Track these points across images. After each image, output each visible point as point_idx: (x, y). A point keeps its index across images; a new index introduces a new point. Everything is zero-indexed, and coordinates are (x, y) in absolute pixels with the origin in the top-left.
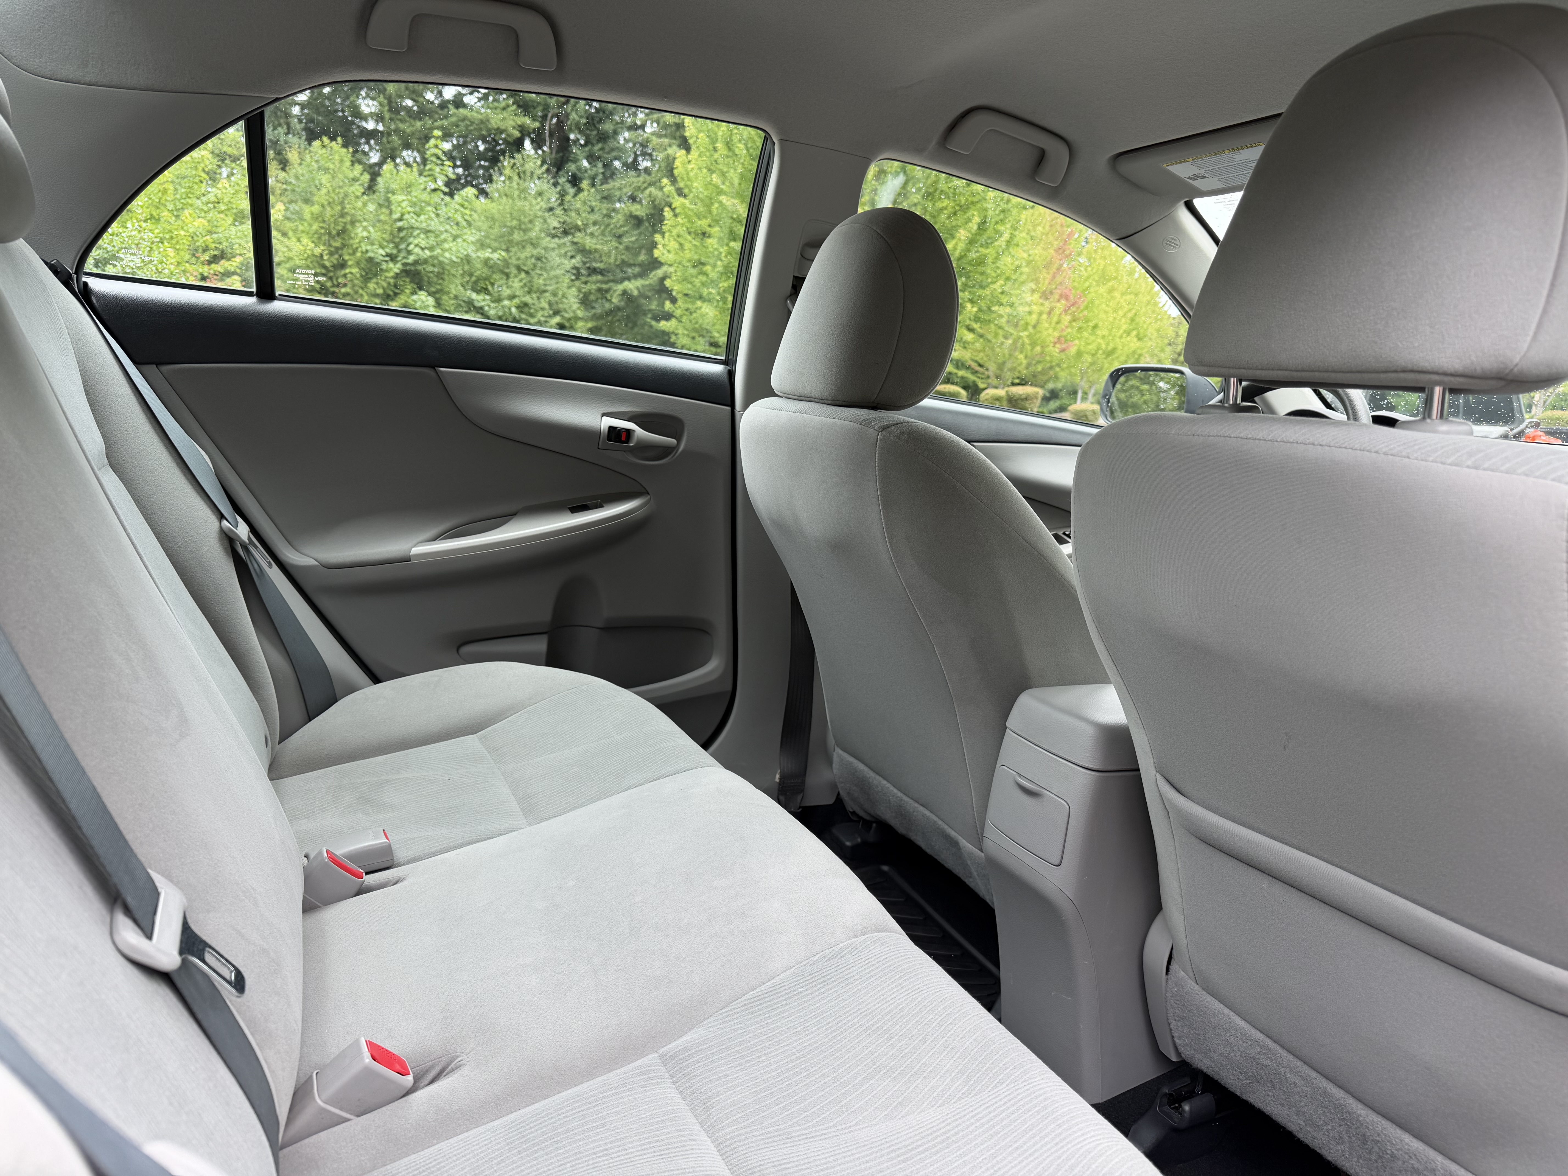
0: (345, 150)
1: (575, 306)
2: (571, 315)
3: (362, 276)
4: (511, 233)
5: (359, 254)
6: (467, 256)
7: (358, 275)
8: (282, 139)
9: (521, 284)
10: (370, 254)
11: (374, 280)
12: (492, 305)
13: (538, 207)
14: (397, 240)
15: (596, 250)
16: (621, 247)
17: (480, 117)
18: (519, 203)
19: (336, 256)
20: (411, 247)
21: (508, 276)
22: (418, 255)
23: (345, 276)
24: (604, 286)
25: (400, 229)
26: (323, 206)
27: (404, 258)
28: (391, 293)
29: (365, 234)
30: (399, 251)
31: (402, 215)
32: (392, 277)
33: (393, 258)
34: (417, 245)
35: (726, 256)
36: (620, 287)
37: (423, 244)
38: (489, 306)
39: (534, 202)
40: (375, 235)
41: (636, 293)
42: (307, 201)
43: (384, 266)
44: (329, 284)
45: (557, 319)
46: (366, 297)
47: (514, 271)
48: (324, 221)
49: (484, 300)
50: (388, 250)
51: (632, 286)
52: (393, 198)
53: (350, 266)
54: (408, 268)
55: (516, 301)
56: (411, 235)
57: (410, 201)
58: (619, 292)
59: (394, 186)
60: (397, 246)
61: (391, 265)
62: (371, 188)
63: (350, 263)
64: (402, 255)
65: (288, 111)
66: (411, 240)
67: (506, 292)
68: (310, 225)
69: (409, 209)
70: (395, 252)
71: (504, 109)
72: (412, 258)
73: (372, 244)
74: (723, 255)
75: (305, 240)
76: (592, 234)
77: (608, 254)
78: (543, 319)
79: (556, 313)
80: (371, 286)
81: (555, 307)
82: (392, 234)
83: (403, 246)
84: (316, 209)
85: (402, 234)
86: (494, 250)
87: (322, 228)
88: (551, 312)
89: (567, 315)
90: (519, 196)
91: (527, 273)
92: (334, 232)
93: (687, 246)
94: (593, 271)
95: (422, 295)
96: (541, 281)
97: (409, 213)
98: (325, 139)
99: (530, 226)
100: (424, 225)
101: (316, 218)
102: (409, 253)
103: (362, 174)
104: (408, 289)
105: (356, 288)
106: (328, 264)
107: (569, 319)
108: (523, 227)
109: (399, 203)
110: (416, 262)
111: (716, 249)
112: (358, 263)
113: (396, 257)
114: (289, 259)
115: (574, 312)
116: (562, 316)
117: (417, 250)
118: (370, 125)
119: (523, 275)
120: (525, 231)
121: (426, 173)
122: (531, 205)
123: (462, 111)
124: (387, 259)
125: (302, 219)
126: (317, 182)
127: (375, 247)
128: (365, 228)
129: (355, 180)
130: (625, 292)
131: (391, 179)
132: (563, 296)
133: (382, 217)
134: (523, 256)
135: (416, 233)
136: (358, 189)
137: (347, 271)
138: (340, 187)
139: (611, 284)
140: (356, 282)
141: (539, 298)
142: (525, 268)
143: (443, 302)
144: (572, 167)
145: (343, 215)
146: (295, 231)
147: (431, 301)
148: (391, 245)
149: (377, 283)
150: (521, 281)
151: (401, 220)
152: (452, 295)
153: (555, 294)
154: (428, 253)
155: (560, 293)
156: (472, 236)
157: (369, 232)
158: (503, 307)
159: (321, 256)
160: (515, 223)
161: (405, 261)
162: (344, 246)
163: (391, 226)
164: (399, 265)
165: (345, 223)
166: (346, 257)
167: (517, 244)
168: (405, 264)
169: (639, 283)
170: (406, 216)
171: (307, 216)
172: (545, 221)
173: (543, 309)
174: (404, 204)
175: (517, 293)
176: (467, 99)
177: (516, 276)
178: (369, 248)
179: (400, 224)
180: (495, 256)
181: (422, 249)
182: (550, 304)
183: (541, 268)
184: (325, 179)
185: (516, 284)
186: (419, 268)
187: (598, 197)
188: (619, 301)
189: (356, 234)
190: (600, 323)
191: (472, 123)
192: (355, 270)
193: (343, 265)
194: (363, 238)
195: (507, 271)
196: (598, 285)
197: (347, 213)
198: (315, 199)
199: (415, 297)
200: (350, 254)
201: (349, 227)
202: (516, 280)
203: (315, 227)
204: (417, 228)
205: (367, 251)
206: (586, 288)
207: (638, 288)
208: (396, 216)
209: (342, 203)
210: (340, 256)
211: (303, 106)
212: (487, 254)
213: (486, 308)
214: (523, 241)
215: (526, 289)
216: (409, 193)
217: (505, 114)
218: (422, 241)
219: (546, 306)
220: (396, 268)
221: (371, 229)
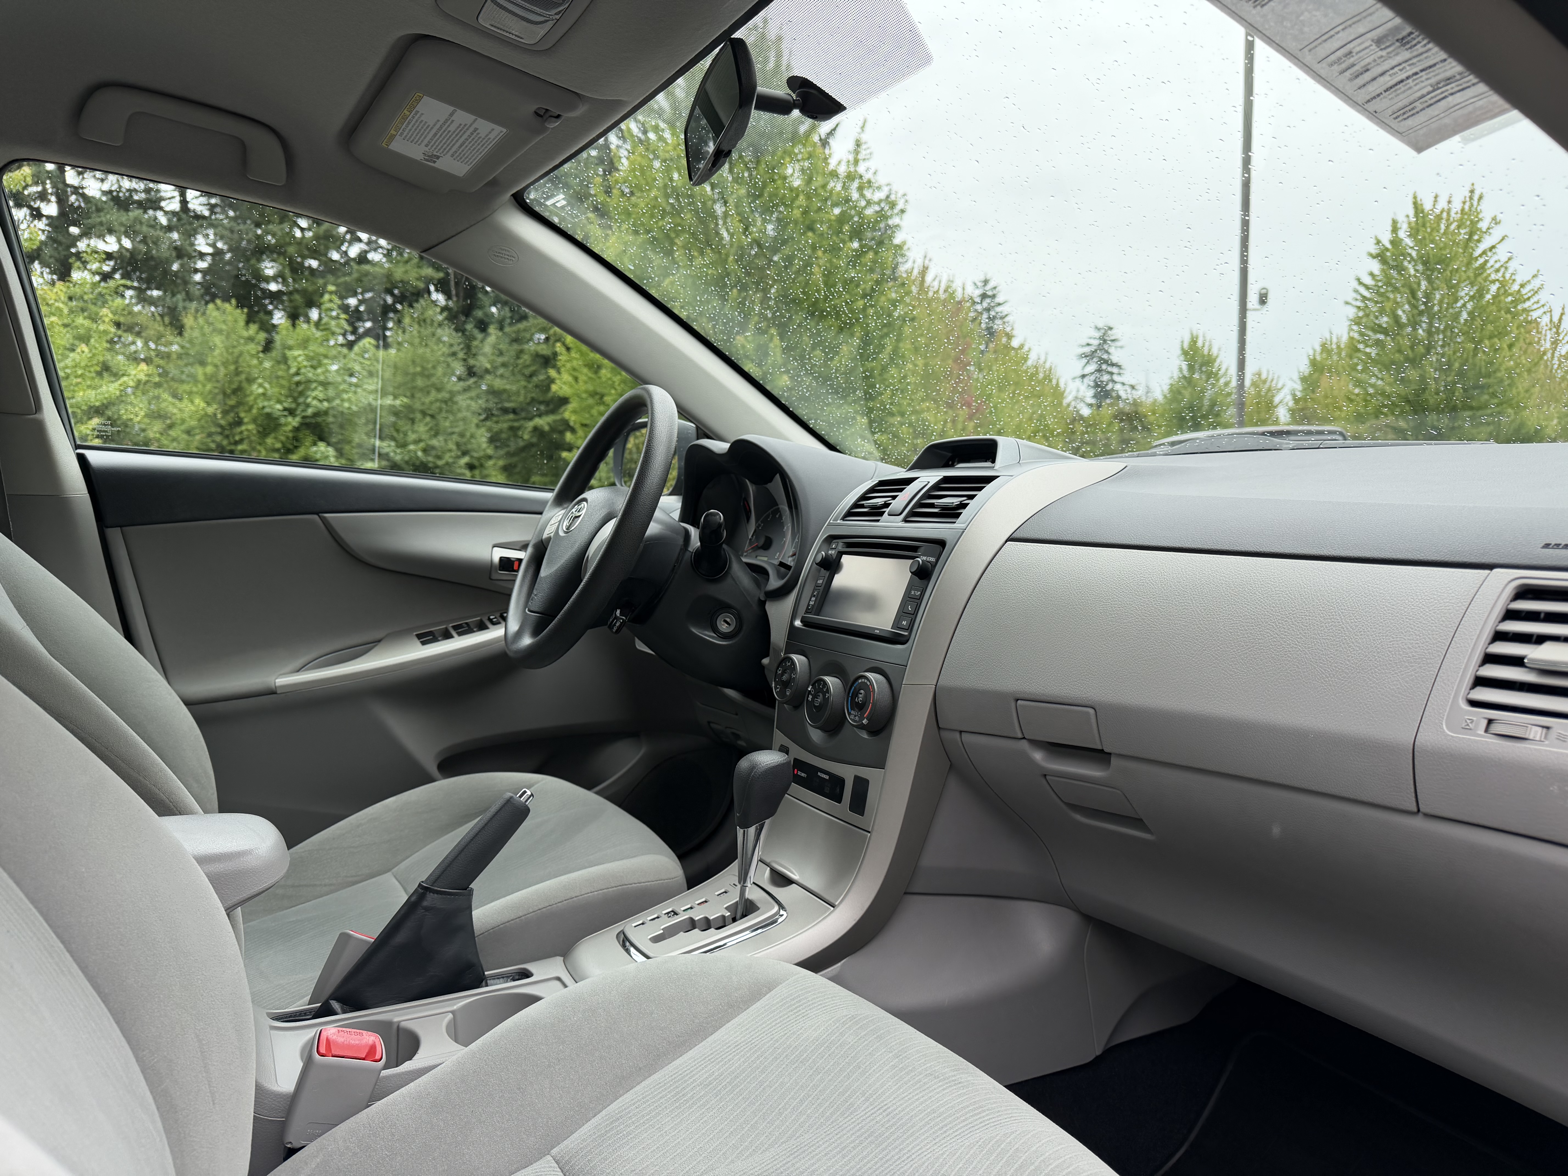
0: (239, 311)
1: (484, 445)
2: (481, 454)
3: (259, 432)
4: (413, 380)
5: (254, 411)
6: (370, 405)
7: (255, 432)
8: (181, 305)
9: (427, 428)
10: (267, 410)
11: (273, 435)
12: (398, 451)
13: (440, 353)
14: (296, 394)
15: (505, 390)
16: (530, 386)
17: (382, 271)
18: (421, 351)
19: (232, 415)
20: (309, 400)
21: (413, 421)
22: (316, 407)
23: (241, 433)
24: (516, 424)
25: (298, 384)
26: (216, 366)
27: (303, 411)
28: (291, 447)
29: (261, 390)
30: (298, 404)
31: (299, 369)
32: (291, 431)
33: (291, 412)
34: (314, 398)
35: (619, 385)
36: (530, 425)
37: (321, 396)
38: (395, 452)
39: (435, 348)
40: (272, 391)
41: (547, 428)
42: (203, 363)
43: (283, 420)
44: (225, 442)
45: (466, 460)
46: (264, 453)
47: (418, 416)
48: (218, 381)
49: (389, 446)
50: (286, 405)
51: (543, 422)
52: (289, 353)
53: (247, 423)
54: (308, 420)
55: (422, 445)
56: (308, 389)
57: (306, 355)
58: (530, 429)
59: (291, 342)
60: (295, 400)
61: (290, 419)
62: (268, 347)
63: (246, 420)
64: (301, 408)
65: (187, 278)
66: (309, 393)
67: (412, 437)
68: (204, 386)
69: (305, 363)
70: (293, 406)
71: (407, 262)
72: (310, 411)
73: (269, 400)
74: (617, 384)
75: (197, 401)
76: (502, 376)
77: (518, 393)
78: (450, 460)
79: (465, 453)
80: (269, 441)
81: (463, 448)
82: (290, 389)
83: (301, 400)
84: (209, 369)
85: (300, 388)
86: (395, 397)
87: (215, 387)
88: (459, 453)
89: (475, 455)
90: (420, 343)
91: (432, 416)
92: (229, 391)
93: (582, 378)
94: (505, 411)
95: (322, 446)
96: (447, 424)
97: (306, 367)
98: (218, 302)
99: (432, 372)
100: (322, 378)
101: (209, 378)
102: (308, 406)
103: (257, 333)
104: (309, 440)
105: (254, 445)
106: (223, 422)
107: (479, 459)
108: (426, 373)
109: (295, 358)
110: (316, 415)
111: (610, 379)
112: (254, 421)
113: (295, 410)
114: (183, 421)
115: (484, 450)
116: (472, 457)
117: (315, 402)
118: (273, 287)
119: (428, 419)
120: (429, 377)
121: (321, 327)
122: (432, 351)
123: (366, 267)
124: (286, 413)
125: (196, 381)
126: (211, 344)
127: (272, 403)
128: (261, 385)
129: (251, 339)
130: (536, 429)
131: (287, 335)
132: (472, 436)
133: (280, 373)
134: (427, 400)
135: (314, 385)
136: (253, 348)
137: (243, 428)
138: (234, 347)
139: (522, 422)
140: (253, 438)
141: (446, 441)
142: (430, 412)
143: (345, 451)
144: (479, 314)
145: (237, 373)
146: (190, 393)
147: (331, 451)
148: (290, 400)
149: (276, 438)
150: (427, 424)
151: (297, 374)
152: (354, 445)
153: (462, 435)
154: (326, 404)
155: (468, 434)
156: (373, 385)
157: (265, 389)
158: (409, 451)
159: (215, 415)
160: (418, 369)
161: (303, 414)
162: (240, 404)
163: (289, 381)
164: (298, 419)
165: (240, 382)
166: (242, 415)
167: (421, 390)
168: (304, 417)
169: (550, 419)
170: (303, 370)
171: (201, 377)
172: (448, 365)
173: (450, 451)
174: (300, 359)
175: (424, 437)
176: (371, 256)
177: (420, 421)
178: (266, 403)
179: (297, 378)
180: (398, 402)
181: (321, 401)
182: (458, 445)
183: (447, 411)
184: (218, 340)
185: (422, 428)
186: (319, 419)
187: (507, 340)
188: (532, 437)
189: (252, 393)
190: (514, 459)
191: (375, 278)
192: (251, 427)
193: (239, 422)
194: (260, 395)
195: (411, 416)
196: (510, 424)
197: (241, 372)
198: (209, 360)
199: (315, 449)
200: (246, 411)
201: (245, 385)
202: (422, 425)
203: (209, 387)
204: (315, 381)
205: (264, 407)
206: (496, 427)
207: (549, 424)
208: (293, 370)
209: (236, 362)
210: (237, 413)
211: (205, 272)
212: (389, 401)
213: (392, 454)
214: (428, 386)
215: (433, 433)
216: (305, 348)
217: (408, 267)
218: (319, 393)
219: (454, 447)
220: (294, 422)
221: (267, 385)
